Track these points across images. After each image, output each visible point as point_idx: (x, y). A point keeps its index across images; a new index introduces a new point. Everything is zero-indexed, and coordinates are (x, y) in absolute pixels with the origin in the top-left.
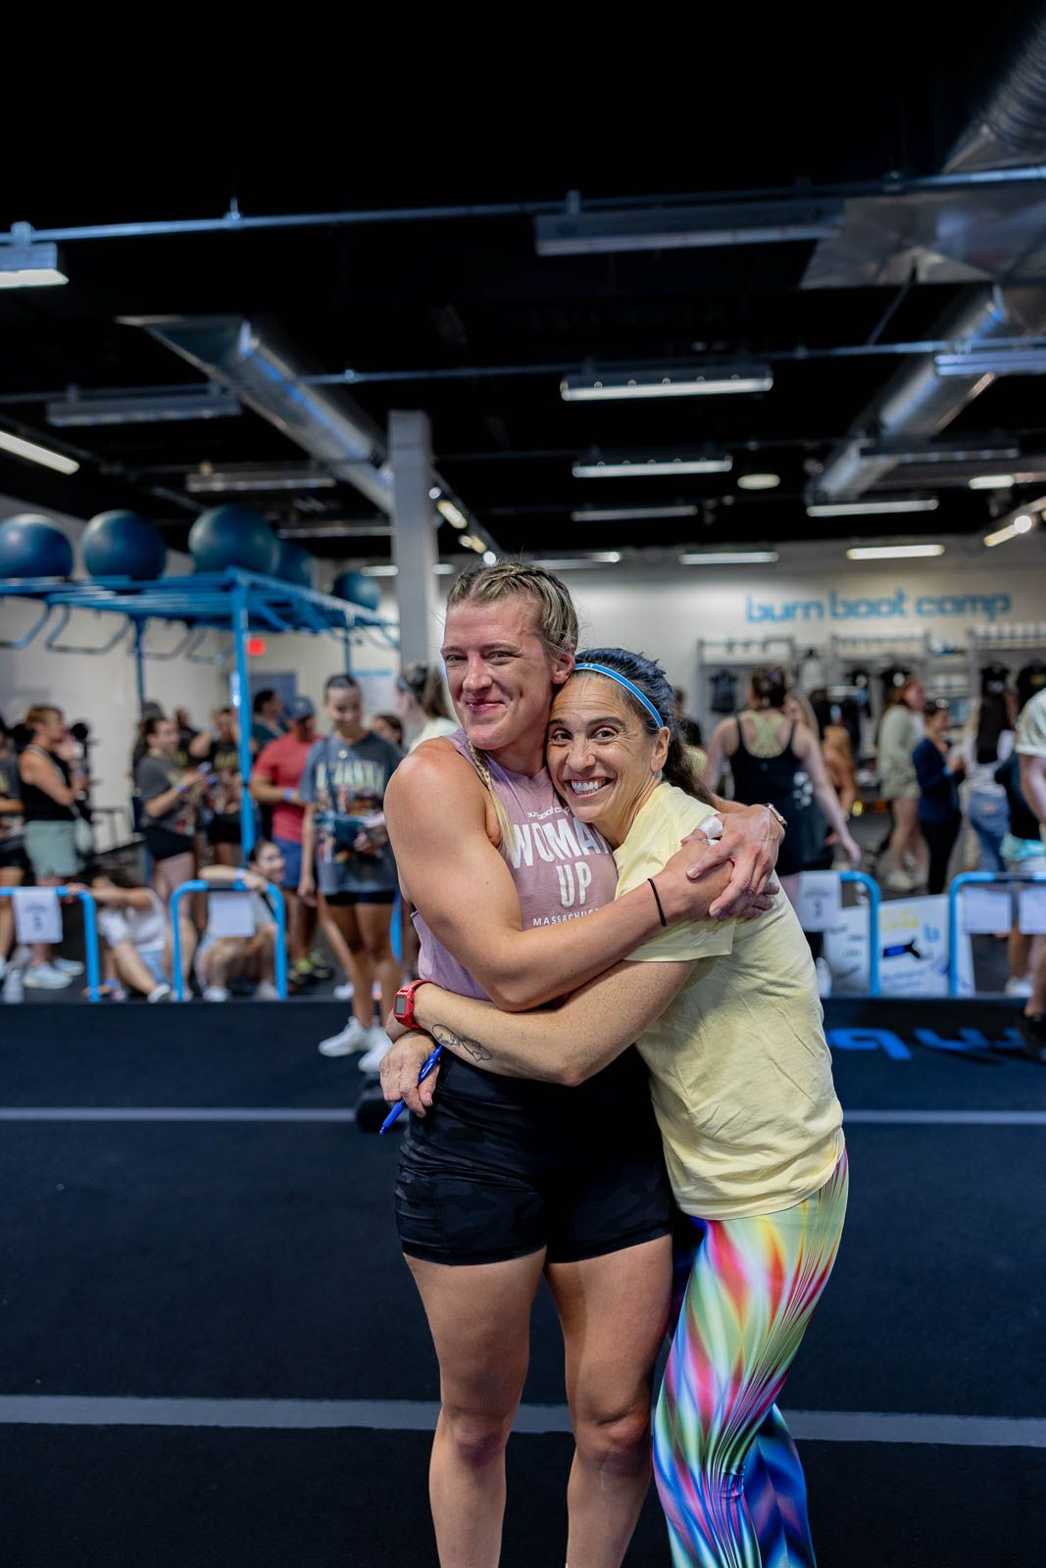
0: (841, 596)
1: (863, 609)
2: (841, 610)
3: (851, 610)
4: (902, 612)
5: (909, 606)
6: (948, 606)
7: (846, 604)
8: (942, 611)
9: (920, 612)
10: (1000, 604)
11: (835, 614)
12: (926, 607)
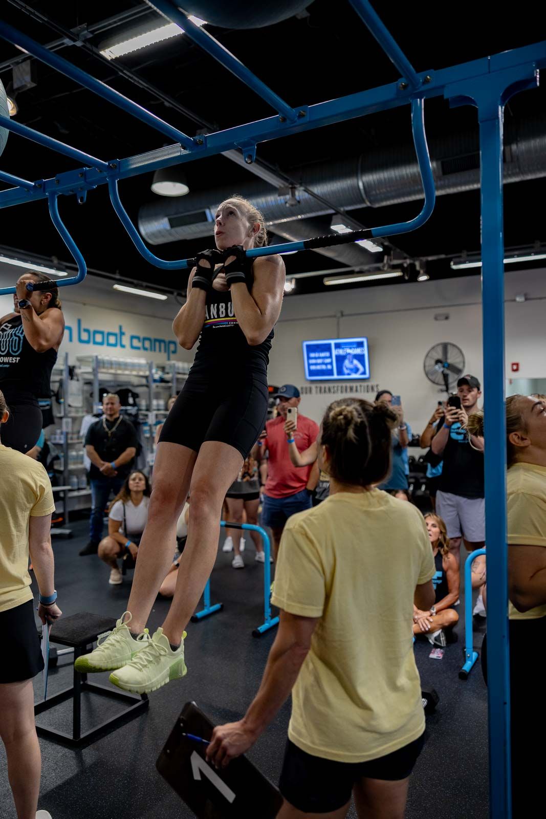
0: (83, 326)
1: (99, 338)
2: (85, 336)
3: (91, 337)
4: (123, 346)
5: (126, 340)
6: (147, 344)
7: (87, 331)
8: (145, 349)
9: (133, 347)
10: (172, 347)
11: (81, 341)
12: (136, 343)
